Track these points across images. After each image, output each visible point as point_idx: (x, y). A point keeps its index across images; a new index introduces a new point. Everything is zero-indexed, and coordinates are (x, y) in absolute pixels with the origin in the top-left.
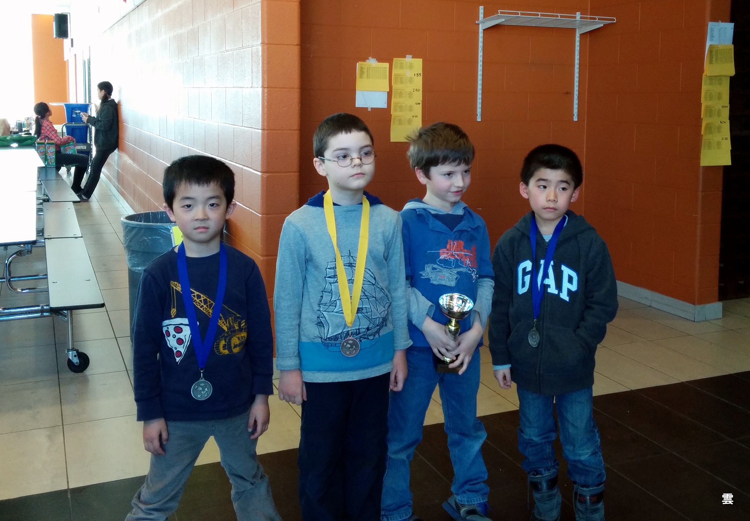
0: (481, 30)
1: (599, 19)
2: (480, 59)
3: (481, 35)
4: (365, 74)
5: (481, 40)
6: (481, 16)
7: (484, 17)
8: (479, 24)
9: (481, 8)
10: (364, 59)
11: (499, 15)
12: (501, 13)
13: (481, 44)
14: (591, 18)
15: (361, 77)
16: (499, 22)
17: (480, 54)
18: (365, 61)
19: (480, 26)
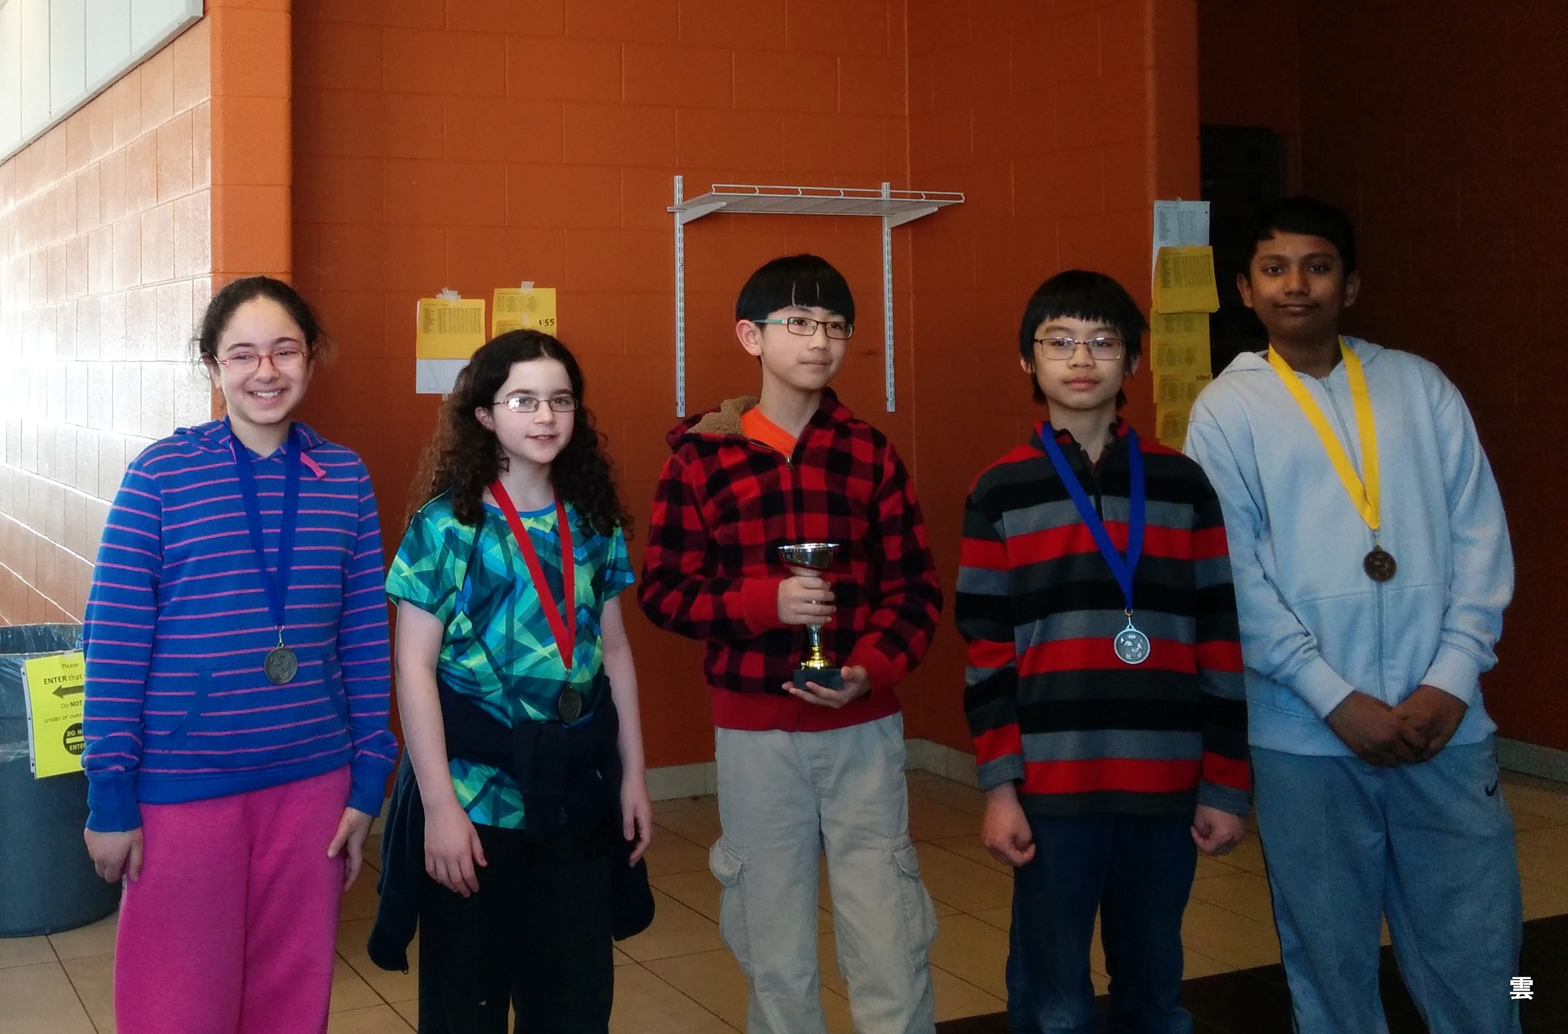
0: (679, 226)
1: (928, 197)
2: (680, 285)
3: (679, 235)
4: (436, 323)
5: (679, 245)
6: (678, 196)
7: (685, 199)
8: (674, 212)
9: (678, 180)
10: (433, 293)
11: (714, 193)
12: (718, 190)
13: (679, 255)
14: (913, 196)
15: (426, 329)
16: (716, 208)
17: (679, 275)
18: (436, 298)
19: (678, 216)
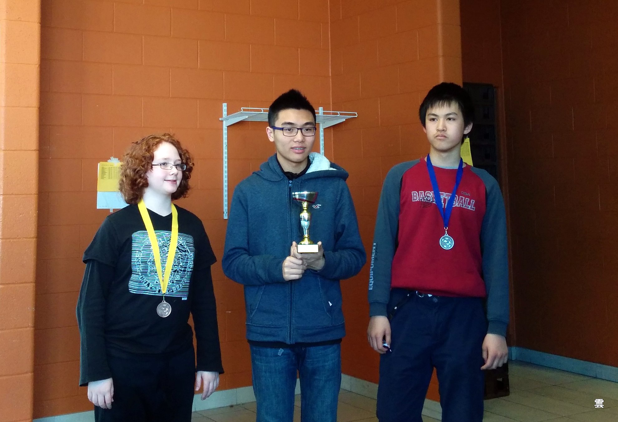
0: (225, 127)
1: (341, 114)
2: (225, 155)
3: (225, 131)
4: (107, 174)
5: (225, 136)
6: (225, 113)
7: (228, 114)
8: (222, 121)
9: (225, 106)
10: (106, 159)
11: (242, 112)
12: (244, 110)
13: (225, 141)
14: (333, 114)
15: (103, 178)
16: (244, 119)
17: (225, 150)
18: (107, 162)
19: (224, 122)
